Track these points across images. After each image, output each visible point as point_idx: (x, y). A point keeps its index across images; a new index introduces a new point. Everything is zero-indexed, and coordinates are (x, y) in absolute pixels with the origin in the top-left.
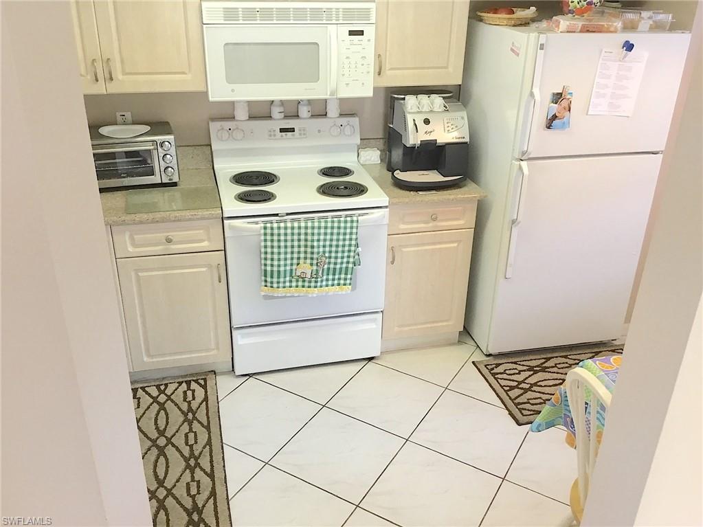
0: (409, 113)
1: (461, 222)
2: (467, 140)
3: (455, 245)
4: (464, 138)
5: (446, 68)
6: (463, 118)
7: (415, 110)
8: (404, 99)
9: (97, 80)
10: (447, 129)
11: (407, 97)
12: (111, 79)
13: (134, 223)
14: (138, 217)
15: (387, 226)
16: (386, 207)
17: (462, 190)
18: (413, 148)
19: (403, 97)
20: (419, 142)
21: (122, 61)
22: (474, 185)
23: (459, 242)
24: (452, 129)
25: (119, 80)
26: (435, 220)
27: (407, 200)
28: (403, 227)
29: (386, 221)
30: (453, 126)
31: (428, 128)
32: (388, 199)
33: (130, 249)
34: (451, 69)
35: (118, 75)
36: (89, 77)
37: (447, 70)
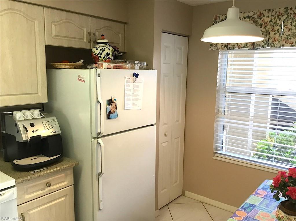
0: (19, 121)
1: (65, 183)
2: (60, 132)
3: (63, 199)
4: (57, 132)
5: (37, 93)
6: (54, 120)
7: (22, 119)
8: (12, 114)
10: (46, 128)
15: (16, 200)
16: (14, 186)
17: (63, 163)
18: (26, 142)
20: (30, 138)
22: (68, 159)
23: (65, 196)
24: (49, 127)
27: (29, 178)
28: (28, 197)
29: (15, 196)
30: (49, 126)
31: (34, 129)
32: (14, 180)
37: (37, 95)
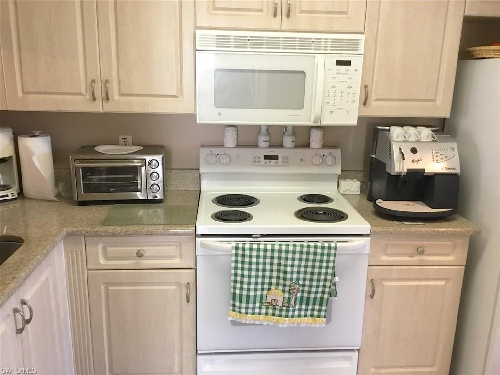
0: (395, 141)
1: (450, 258)
2: (458, 170)
3: (443, 283)
4: (454, 169)
5: (434, 101)
6: (453, 149)
7: (401, 139)
8: (389, 130)
9: (94, 99)
10: (435, 159)
11: (392, 128)
12: (108, 99)
13: (107, 235)
14: (111, 229)
15: (368, 255)
16: (367, 235)
17: (452, 223)
18: (398, 176)
19: (387, 128)
20: (406, 171)
21: (119, 83)
22: (464, 219)
23: (447, 279)
24: (442, 159)
25: (115, 100)
26: (421, 253)
27: (391, 229)
28: (385, 258)
29: (367, 250)
30: (442, 157)
31: (416, 156)
32: (370, 226)
33: (102, 261)
34: (438, 102)
35: (115, 96)
36: (88, 96)
37: (434, 103)
